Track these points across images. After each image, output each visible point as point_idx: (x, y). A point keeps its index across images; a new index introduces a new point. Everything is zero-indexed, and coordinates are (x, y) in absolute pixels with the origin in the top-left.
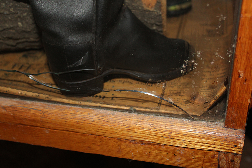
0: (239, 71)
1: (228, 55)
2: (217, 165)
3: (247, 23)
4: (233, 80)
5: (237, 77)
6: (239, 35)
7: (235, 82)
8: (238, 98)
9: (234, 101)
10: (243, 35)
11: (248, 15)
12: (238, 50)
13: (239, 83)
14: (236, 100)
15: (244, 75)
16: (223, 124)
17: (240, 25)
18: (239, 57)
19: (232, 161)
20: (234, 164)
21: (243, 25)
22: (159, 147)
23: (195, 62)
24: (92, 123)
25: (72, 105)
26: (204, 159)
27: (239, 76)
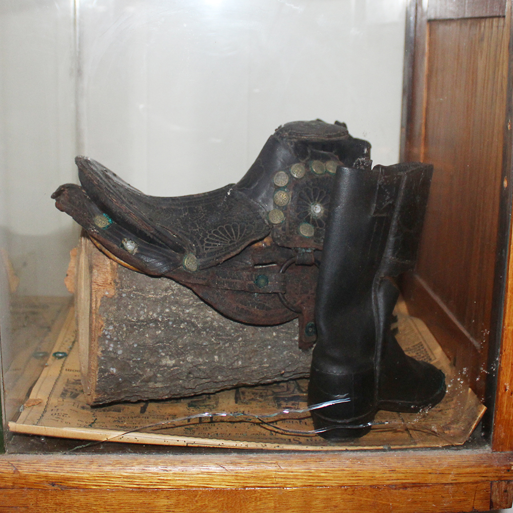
0: (505, 384)
1: (493, 369)
2: (489, 501)
3: (510, 335)
4: (500, 394)
5: (504, 391)
6: (504, 347)
7: (502, 396)
8: (505, 414)
9: (502, 418)
10: (507, 347)
11: (510, 328)
12: (503, 362)
13: (506, 398)
14: (504, 417)
15: (510, 388)
16: (490, 449)
17: (504, 337)
18: (504, 369)
19: (505, 491)
20: (507, 496)
21: (506, 338)
22: (424, 489)
23: (461, 380)
24: (345, 469)
25: (313, 451)
26: (475, 496)
27: (506, 390)
